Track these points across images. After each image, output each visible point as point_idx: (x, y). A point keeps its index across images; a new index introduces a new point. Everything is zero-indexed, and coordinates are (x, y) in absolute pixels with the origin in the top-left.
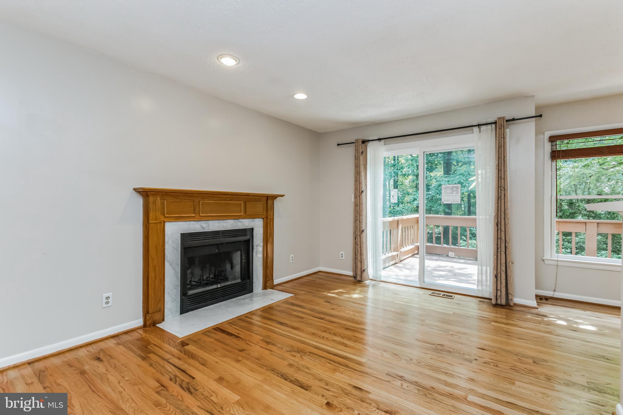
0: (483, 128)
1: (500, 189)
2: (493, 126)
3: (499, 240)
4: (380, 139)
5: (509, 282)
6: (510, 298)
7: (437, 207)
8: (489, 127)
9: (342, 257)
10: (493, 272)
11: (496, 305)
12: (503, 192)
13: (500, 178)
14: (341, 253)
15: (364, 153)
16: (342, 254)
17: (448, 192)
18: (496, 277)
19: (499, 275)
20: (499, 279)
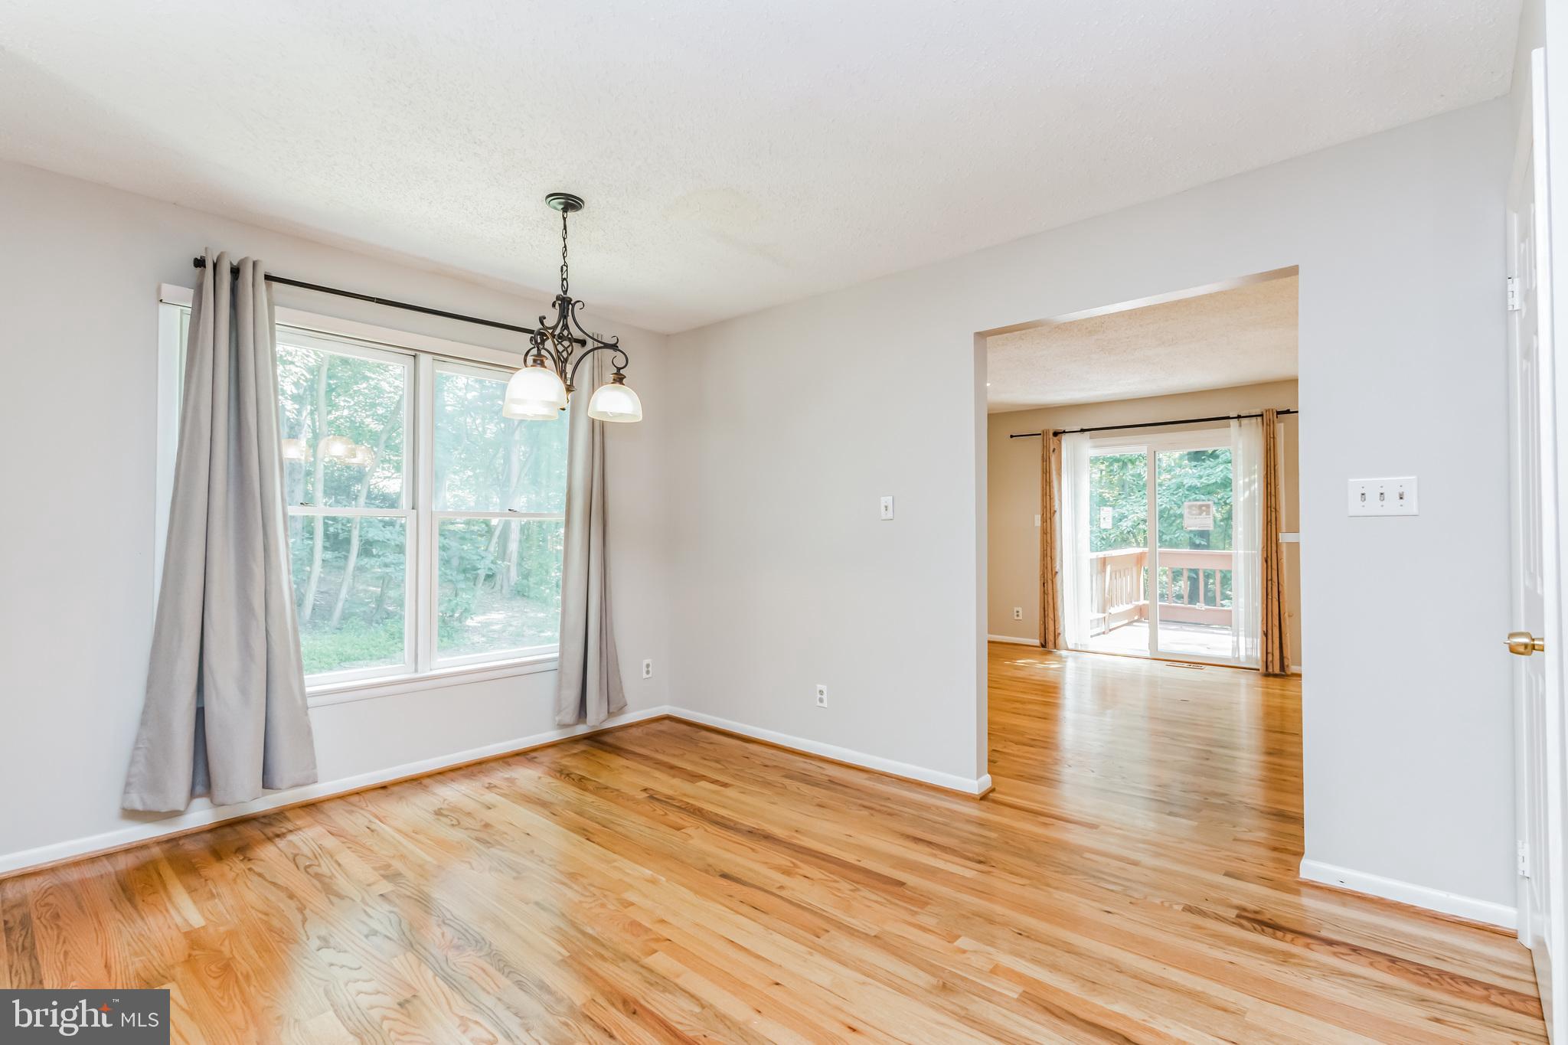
0: (1245, 421)
1: (1269, 509)
2: (1259, 419)
3: (1269, 583)
4: (1083, 431)
5: (1284, 642)
6: (1286, 664)
7: (1174, 533)
8: (1254, 420)
9: (1018, 616)
10: (1262, 628)
11: (1267, 675)
12: (1273, 514)
13: (1269, 494)
14: (1016, 609)
15: (1058, 450)
16: (1018, 612)
17: (1194, 512)
18: (1266, 634)
19: (1270, 632)
20: (1270, 637)
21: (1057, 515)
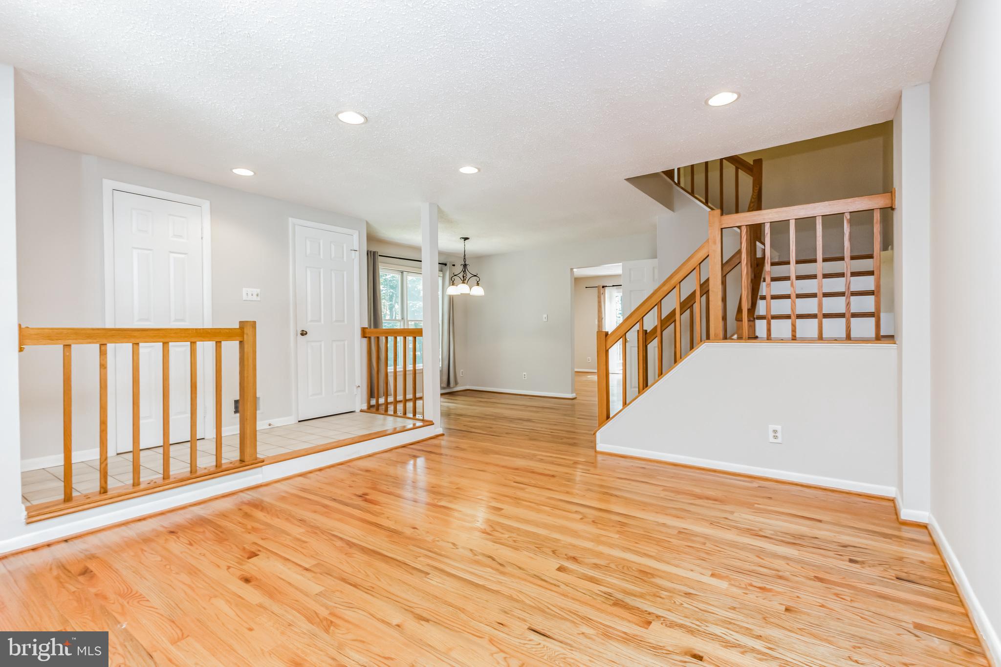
21: (604, 319)
